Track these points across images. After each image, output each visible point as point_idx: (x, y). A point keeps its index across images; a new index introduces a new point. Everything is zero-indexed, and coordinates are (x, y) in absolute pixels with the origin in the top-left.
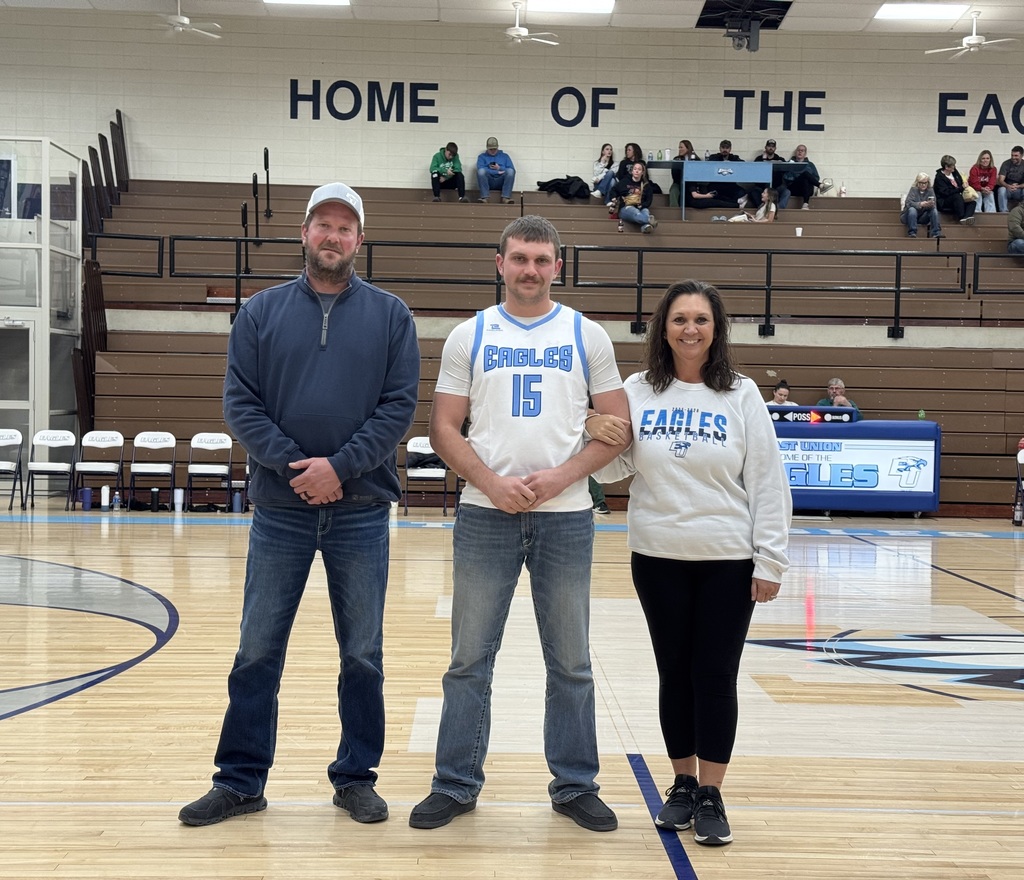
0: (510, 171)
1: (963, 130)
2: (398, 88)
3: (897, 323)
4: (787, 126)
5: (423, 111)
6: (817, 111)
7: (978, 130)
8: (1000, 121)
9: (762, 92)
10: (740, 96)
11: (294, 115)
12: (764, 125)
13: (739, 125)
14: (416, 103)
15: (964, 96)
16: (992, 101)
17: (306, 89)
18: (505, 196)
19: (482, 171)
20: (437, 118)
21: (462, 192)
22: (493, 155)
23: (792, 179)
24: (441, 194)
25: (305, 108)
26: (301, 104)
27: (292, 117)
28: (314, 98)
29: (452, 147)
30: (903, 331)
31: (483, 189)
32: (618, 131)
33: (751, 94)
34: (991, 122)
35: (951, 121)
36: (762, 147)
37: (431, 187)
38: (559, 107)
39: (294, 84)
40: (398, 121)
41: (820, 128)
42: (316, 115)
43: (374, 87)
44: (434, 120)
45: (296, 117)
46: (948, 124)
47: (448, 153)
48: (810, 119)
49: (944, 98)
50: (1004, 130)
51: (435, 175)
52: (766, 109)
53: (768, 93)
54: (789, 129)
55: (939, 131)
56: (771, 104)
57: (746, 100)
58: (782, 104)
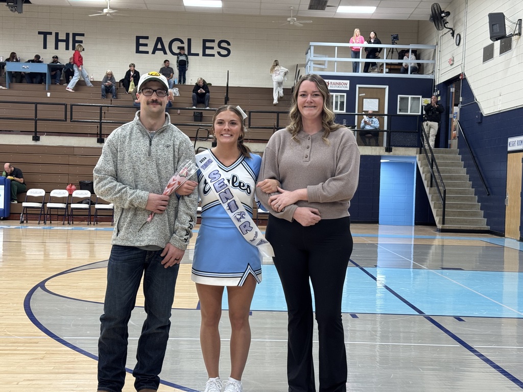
1: (147, 52)
4: (67, 48)
7: (154, 53)
8: (163, 49)
10: (45, 34)
12: (57, 48)
13: (45, 47)
15: (147, 38)
16: (159, 40)
33: (50, 33)
34: (159, 50)
35: (142, 48)
46: (140, 50)
49: (138, 38)
50: (165, 53)
52: (57, 41)
53: (58, 33)
54: (68, 50)
55: (136, 53)
56: (60, 38)
57: (48, 36)
58: (65, 38)
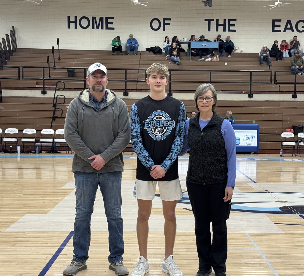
0: (137, 45)
1: (280, 31)
2: (101, 19)
3: (251, 93)
4: (224, 30)
5: (109, 26)
6: (234, 25)
7: (285, 31)
8: (291, 28)
9: (217, 19)
10: (209, 21)
11: (69, 27)
12: (217, 30)
13: (209, 30)
14: (107, 23)
15: (280, 21)
16: (289, 22)
17: (72, 19)
18: (135, 53)
19: (128, 45)
21: (122, 52)
22: (131, 39)
23: (226, 47)
24: (115, 52)
26: (71, 24)
28: (75, 22)
29: (118, 37)
30: (252, 96)
31: (128, 51)
32: (170, 32)
33: (213, 20)
34: (289, 29)
36: (216, 37)
37: (112, 50)
38: (153, 24)
39: (69, 17)
40: (102, 29)
41: (235, 31)
42: (76, 27)
43: (94, 19)
44: (113, 29)
45: (69, 28)
46: (275, 29)
47: (117, 39)
48: (232, 28)
49: (274, 21)
50: (293, 31)
51: (113, 46)
52: (218, 25)
53: (218, 20)
54: (225, 31)
55: (272, 32)
56: (219, 23)
57: (212, 22)
58: (223, 23)
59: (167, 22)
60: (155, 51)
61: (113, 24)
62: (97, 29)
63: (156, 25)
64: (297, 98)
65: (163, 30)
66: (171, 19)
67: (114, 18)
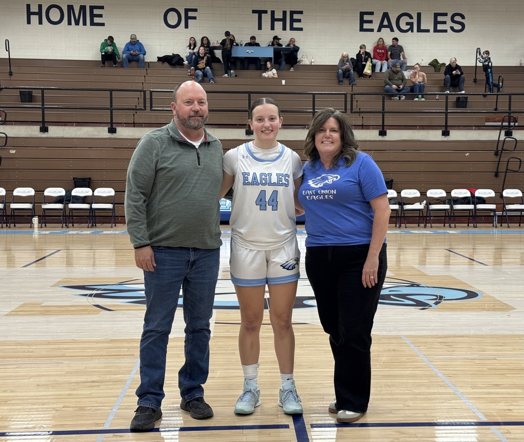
1: (372, 30)
2: (83, 8)
4: (284, 28)
5: (96, 20)
6: (299, 21)
7: (379, 30)
8: (390, 26)
9: (271, 11)
10: (260, 13)
11: (29, 22)
12: (273, 28)
13: (260, 28)
14: (93, 16)
15: (372, 13)
16: (386, 15)
17: (34, 9)
20: (104, 24)
21: (115, 62)
22: (134, 43)
25: (35, 19)
26: (32, 17)
27: (28, 24)
28: (39, 14)
29: (111, 39)
32: (197, 30)
33: (266, 12)
34: (386, 27)
36: (271, 39)
37: (100, 59)
38: (168, 18)
39: (28, 6)
40: (83, 25)
41: (301, 29)
42: (40, 22)
43: (70, 8)
44: (103, 24)
45: (30, 24)
46: (364, 28)
47: (109, 41)
48: (296, 25)
49: (362, 14)
50: (392, 30)
51: (103, 53)
52: (273, 20)
53: (274, 11)
54: (286, 30)
55: (360, 31)
56: (276, 17)
57: (263, 15)
58: (282, 17)
59: (190, 14)
60: (173, 61)
61: (102, 17)
62: (76, 25)
63: (173, 19)
64: (386, 135)
65: (185, 28)
66: (197, 9)
67: (103, 6)
